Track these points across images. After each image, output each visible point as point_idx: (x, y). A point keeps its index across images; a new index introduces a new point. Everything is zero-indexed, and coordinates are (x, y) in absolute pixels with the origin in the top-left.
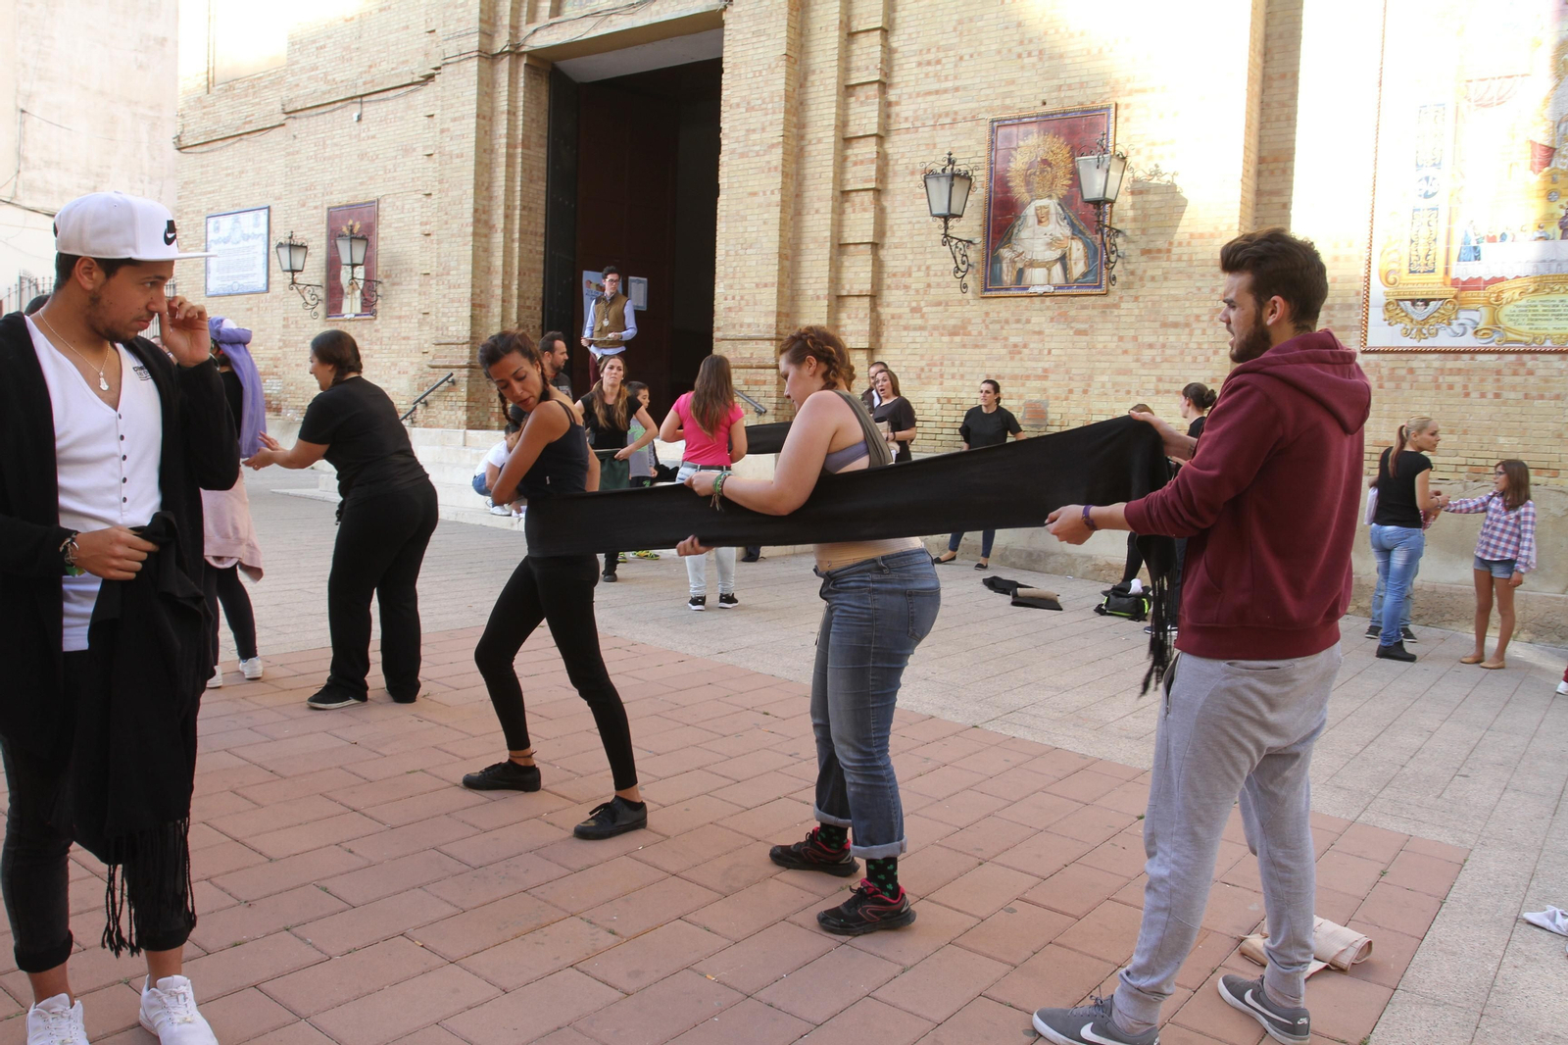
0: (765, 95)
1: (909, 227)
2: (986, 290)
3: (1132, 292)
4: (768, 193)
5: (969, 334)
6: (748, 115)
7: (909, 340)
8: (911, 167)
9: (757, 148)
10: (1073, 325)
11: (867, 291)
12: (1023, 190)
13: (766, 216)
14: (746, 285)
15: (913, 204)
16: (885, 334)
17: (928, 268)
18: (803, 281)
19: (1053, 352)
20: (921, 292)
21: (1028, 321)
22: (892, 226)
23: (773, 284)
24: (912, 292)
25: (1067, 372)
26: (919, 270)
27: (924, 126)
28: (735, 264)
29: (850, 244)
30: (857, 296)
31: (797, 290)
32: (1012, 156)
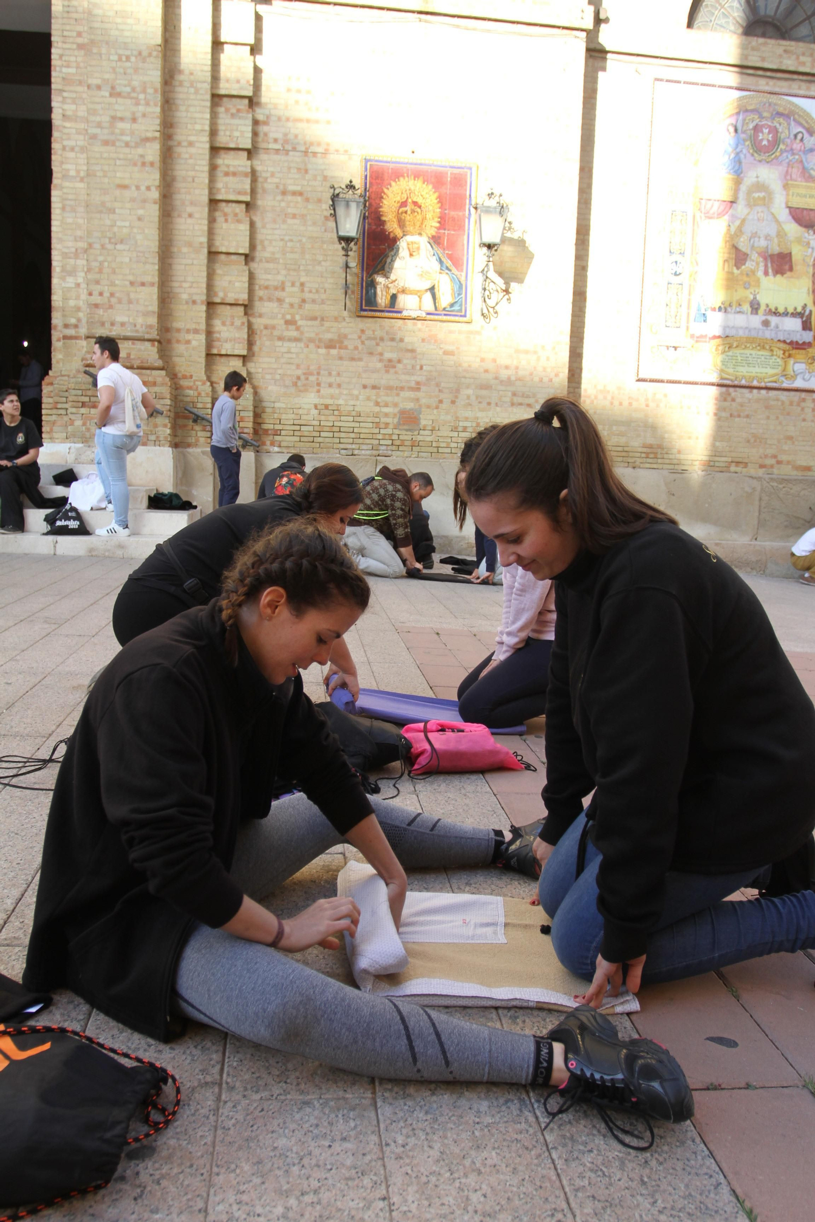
0: (135, 83)
1: (281, 244)
2: (362, 310)
4: (143, 188)
5: (346, 348)
6: (113, 100)
7: (285, 350)
8: (281, 187)
9: (128, 138)
10: (442, 346)
11: (244, 300)
12: (395, 225)
13: (141, 212)
14: (117, 282)
15: (284, 222)
16: (258, 343)
17: (302, 284)
18: (175, 284)
19: (424, 368)
20: (296, 306)
21: (401, 340)
22: (262, 242)
23: (152, 284)
24: (286, 306)
25: (438, 385)
26: (293, 285)
27: (294, 149)
28: (101, 258)
29: (221, 253)
30: (231, 305)
31: (168, 293)
32: (385, 193)
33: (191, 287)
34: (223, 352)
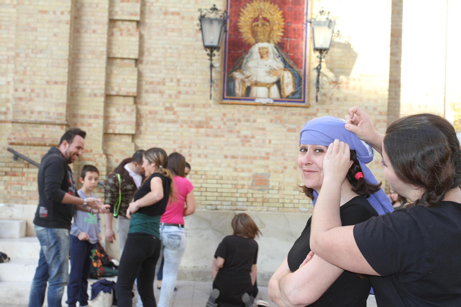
1: (163, 50)
2: (224, 99)
3: (325, 107)
4: (58, 13)
5: (211, 127)
7: (164, 129)
8: (164, 9)
10: (286, 125)
11: (134, 93)
12: (250, 35)
13: (56, 30)
14: (37, 82)
15: (165, 34)
16: (144, 124)
17: (178, 80)
18: (82, 82)
19: (273, 142)
20: (174, 96)
21: (255, 121)
22: (149, 49)
23: (63, 83)
24: (166, 96)
25: (283, 155)
26: (171, 80)
28: (25, 64)
29: (117, 58)
30: (124, 96)
31: (76, 88)
32: (241, 12)
33: (93, 84)
34: (117, 132)
